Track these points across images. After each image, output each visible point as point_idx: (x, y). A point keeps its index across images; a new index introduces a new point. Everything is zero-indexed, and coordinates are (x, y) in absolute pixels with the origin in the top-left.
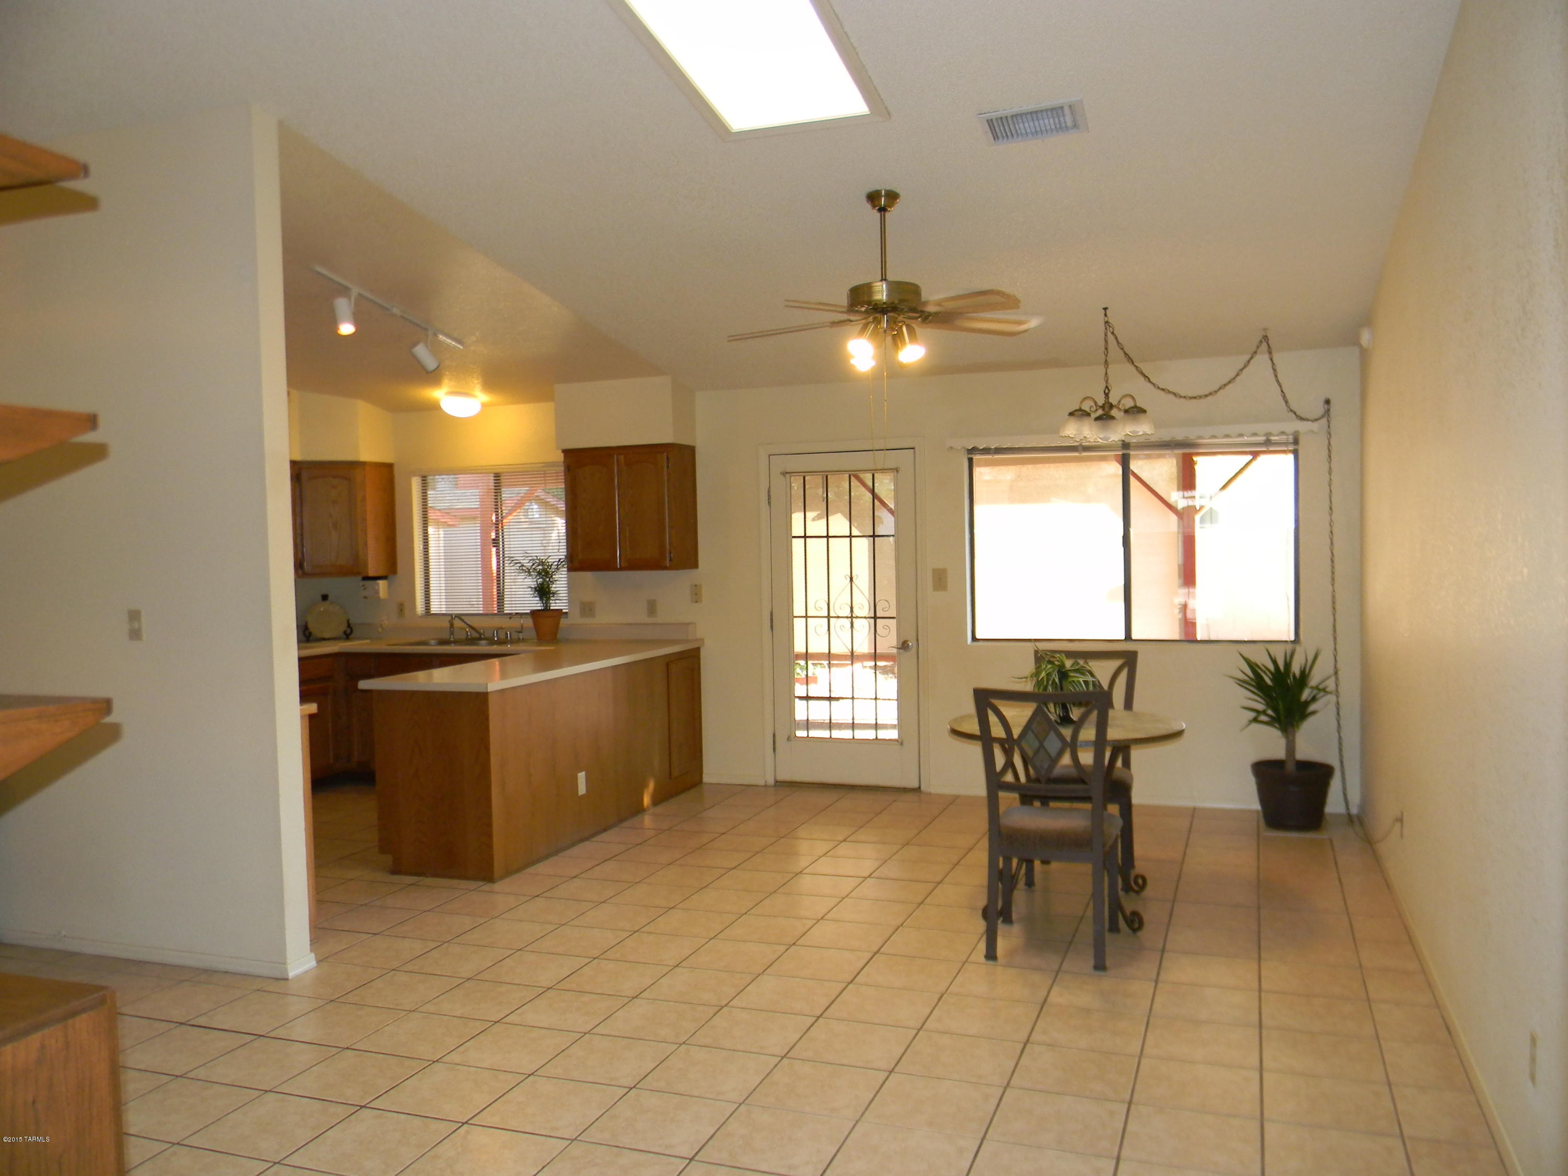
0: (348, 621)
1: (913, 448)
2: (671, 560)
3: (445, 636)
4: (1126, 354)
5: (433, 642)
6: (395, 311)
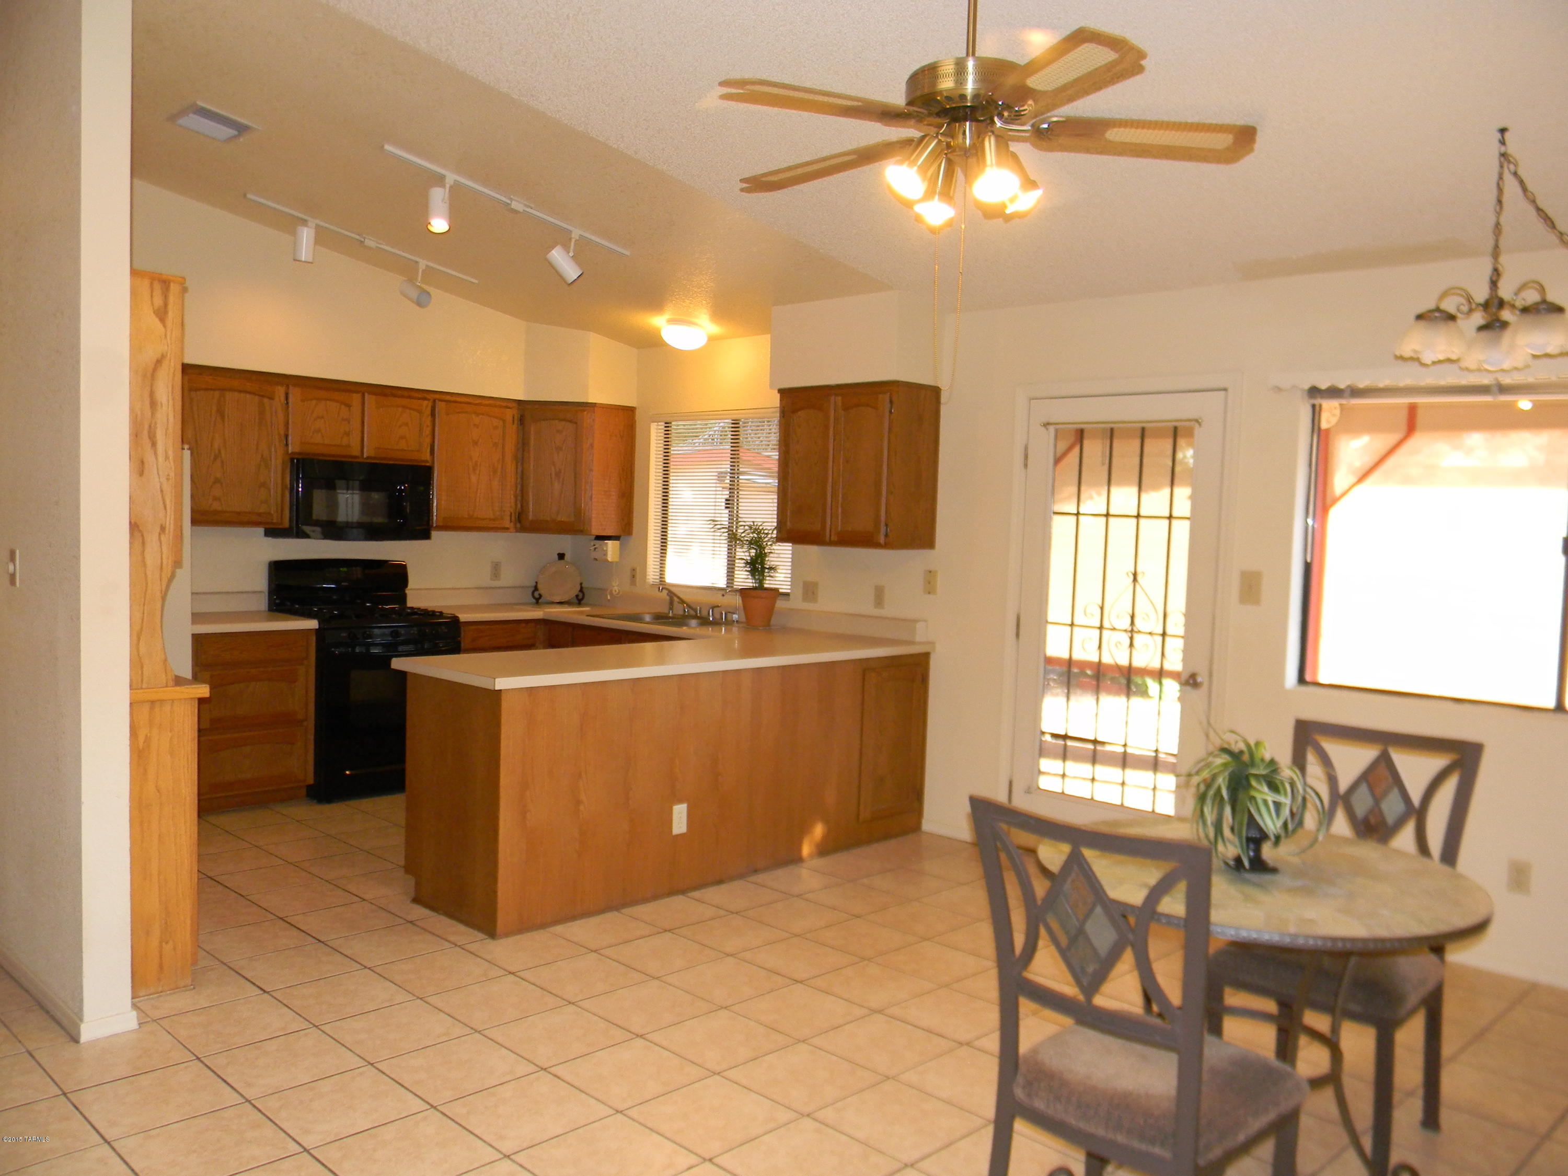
0: (581, 584)
1: (1225, 390)
2: (886, 536)
3: (664, 609)
4: (1539, 210)
5: (648, 618)
6: (515, 205)
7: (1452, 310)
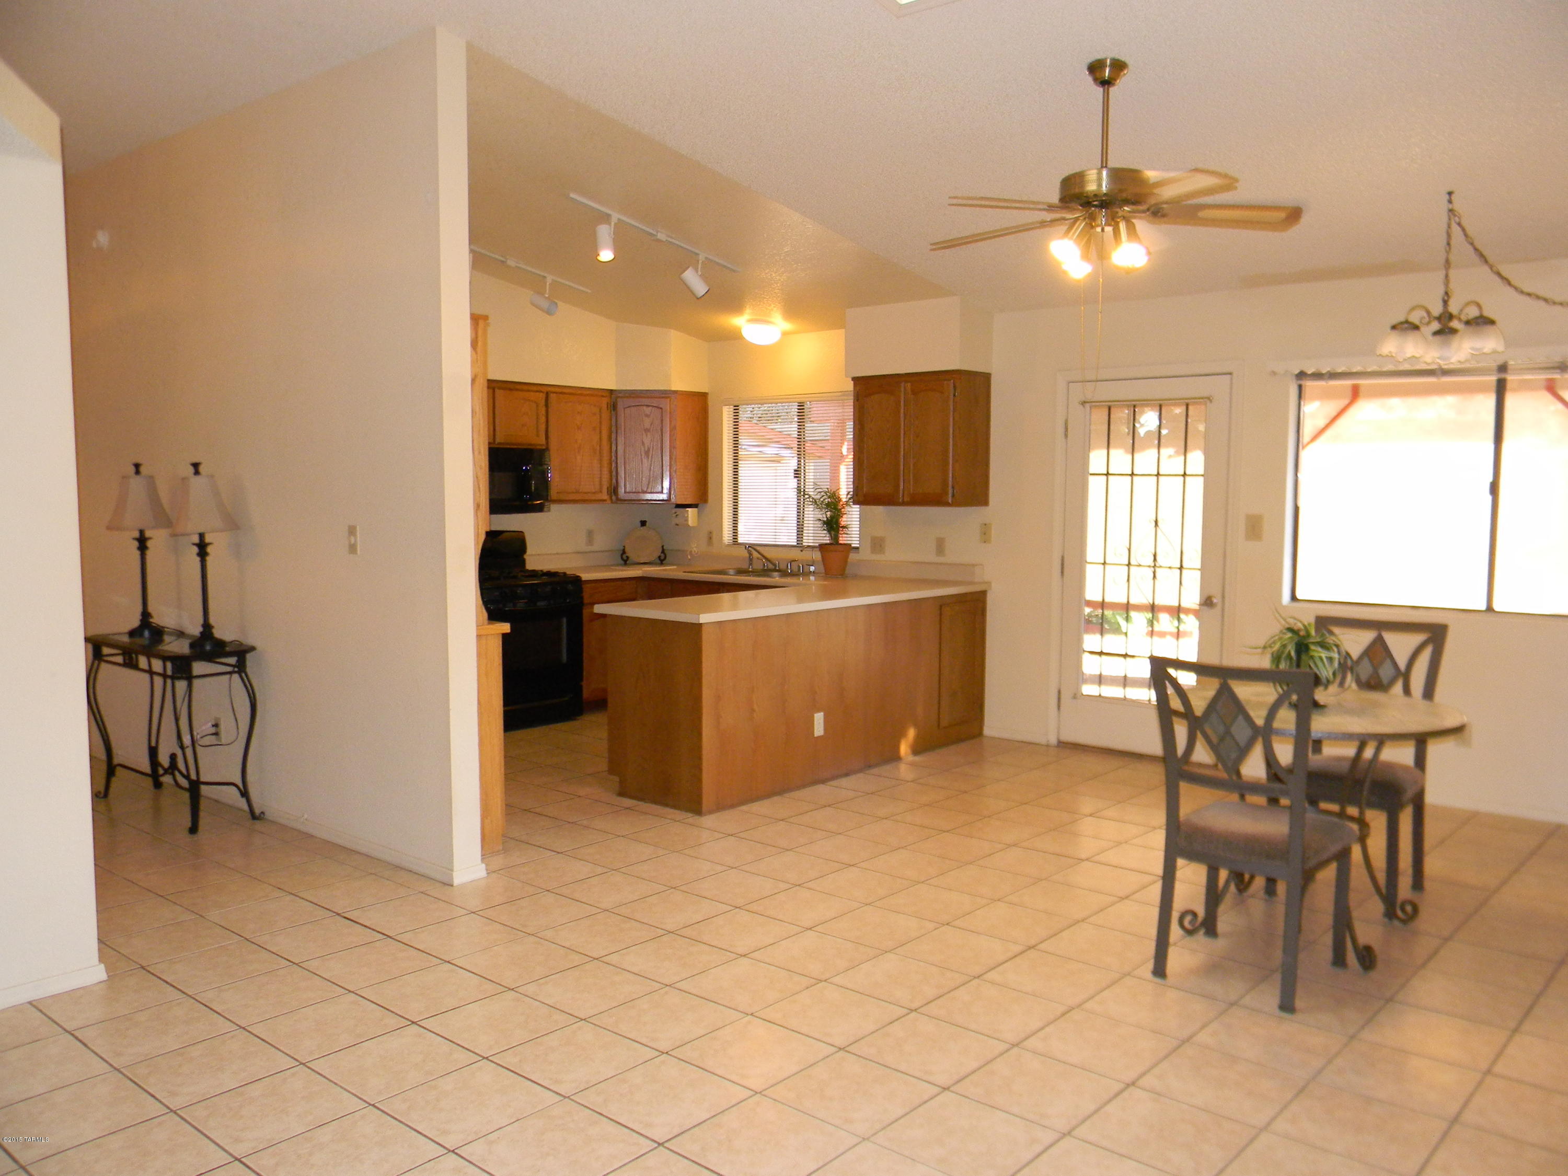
0: (663, 546)
1: (1230, 374)
2: (953, 496)
3: (745, 566)
4: (1476, 249)
5: (732, 572)
6: (661, 236)
7: (1417, 322)
